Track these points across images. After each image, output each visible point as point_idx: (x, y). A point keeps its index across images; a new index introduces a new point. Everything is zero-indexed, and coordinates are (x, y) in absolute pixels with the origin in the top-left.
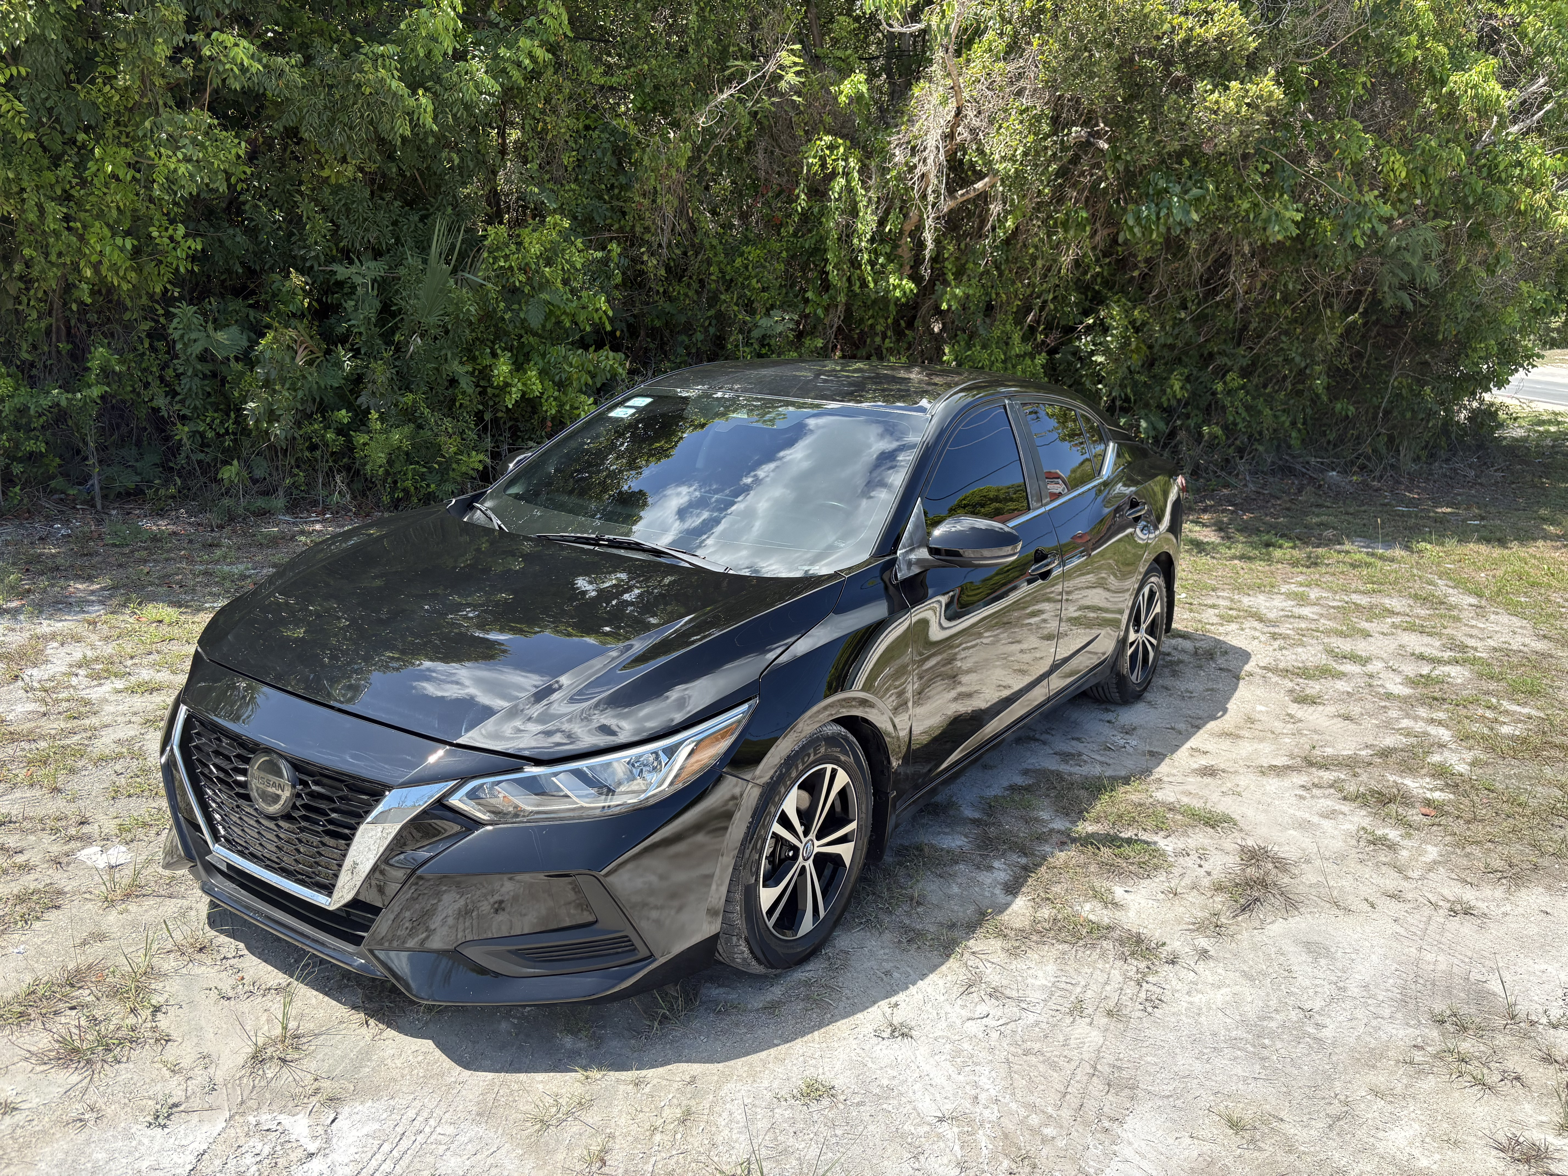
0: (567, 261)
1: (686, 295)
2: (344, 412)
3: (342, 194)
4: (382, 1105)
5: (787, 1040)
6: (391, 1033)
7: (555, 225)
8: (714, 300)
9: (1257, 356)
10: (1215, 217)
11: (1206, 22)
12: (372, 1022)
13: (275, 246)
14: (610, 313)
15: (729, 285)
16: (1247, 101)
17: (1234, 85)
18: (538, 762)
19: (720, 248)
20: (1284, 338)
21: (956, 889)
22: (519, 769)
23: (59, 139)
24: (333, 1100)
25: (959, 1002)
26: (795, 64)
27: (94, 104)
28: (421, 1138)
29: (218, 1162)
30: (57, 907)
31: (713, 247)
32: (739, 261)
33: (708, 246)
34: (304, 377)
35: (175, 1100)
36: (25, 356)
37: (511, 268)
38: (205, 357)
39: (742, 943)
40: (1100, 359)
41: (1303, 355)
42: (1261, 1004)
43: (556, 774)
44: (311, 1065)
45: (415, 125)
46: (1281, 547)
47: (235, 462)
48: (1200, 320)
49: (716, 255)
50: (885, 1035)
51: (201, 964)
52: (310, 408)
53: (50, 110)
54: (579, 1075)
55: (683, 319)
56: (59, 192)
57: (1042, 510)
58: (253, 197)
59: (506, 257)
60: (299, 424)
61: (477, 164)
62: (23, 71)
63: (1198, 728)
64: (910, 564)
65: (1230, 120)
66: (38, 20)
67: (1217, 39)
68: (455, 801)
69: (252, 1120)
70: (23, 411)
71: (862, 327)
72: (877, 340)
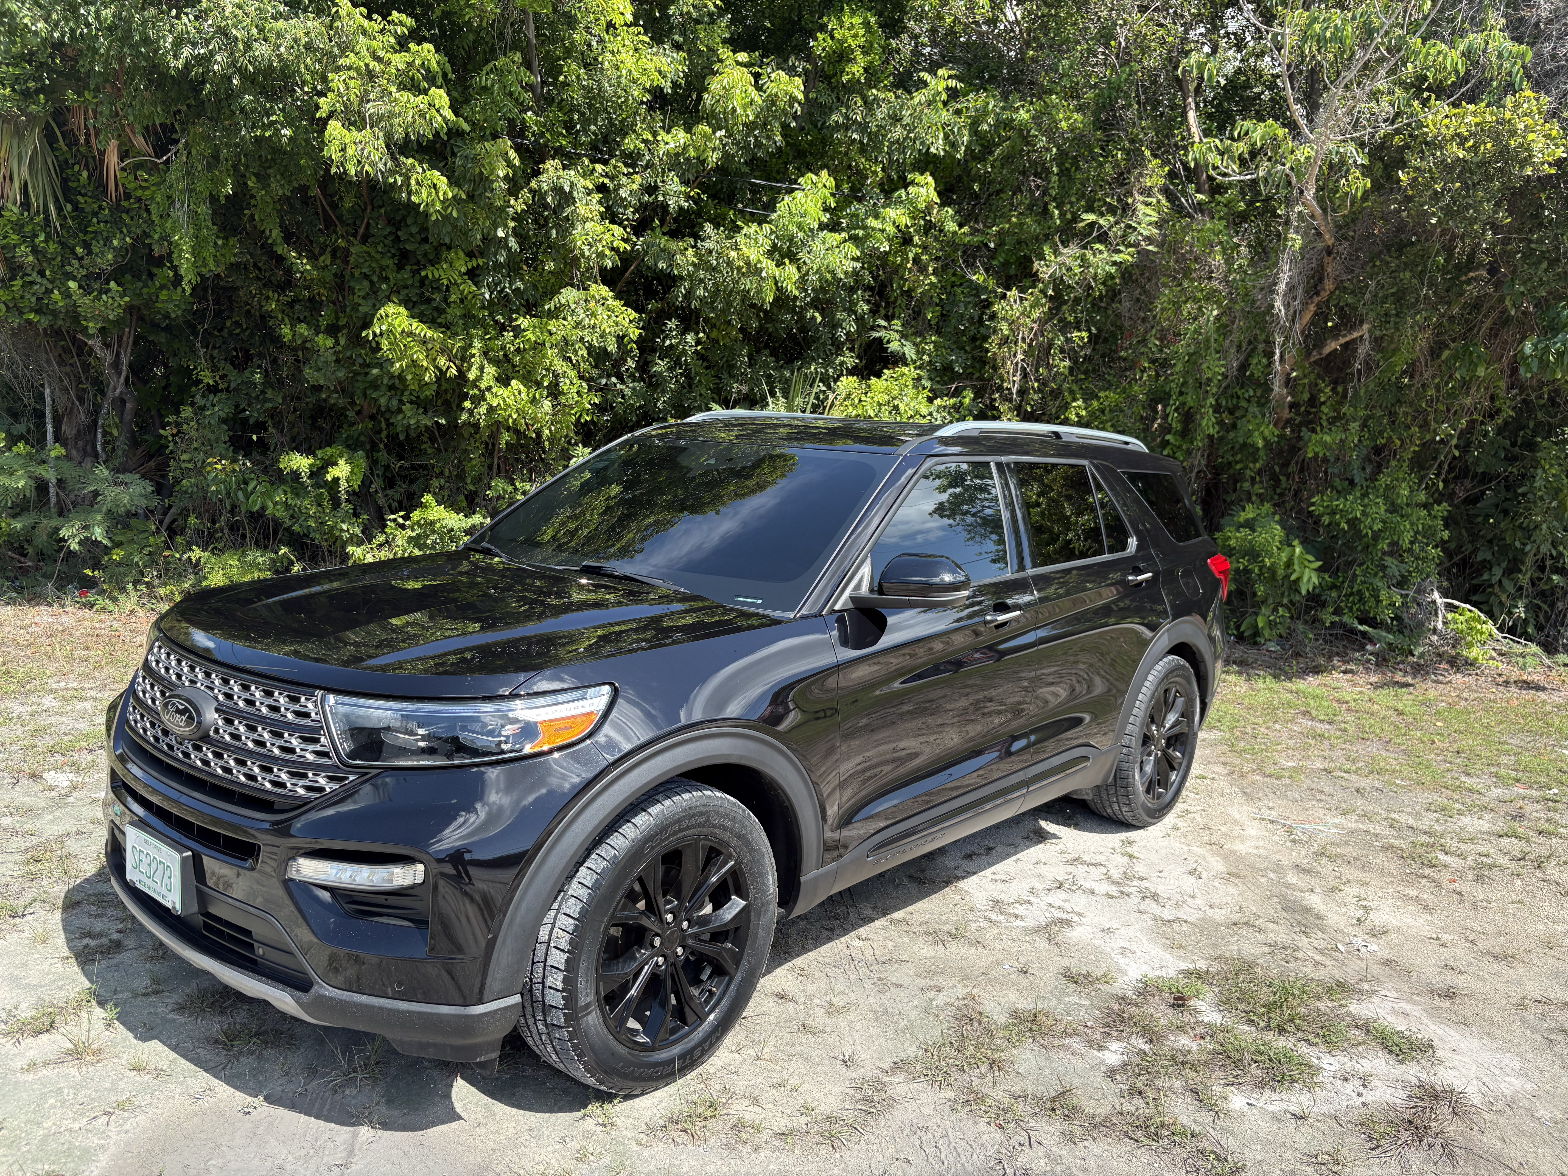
0: (911, 408)
7: (903, 375)
19: (1079, 394)
31: (1072, 392)
32: (1094, 406)
33: (1065, 391)
36: (470, 486)
45: (781, 291)
49: (1074, 400)
71: (1231, 471)
72: (1247, 485)
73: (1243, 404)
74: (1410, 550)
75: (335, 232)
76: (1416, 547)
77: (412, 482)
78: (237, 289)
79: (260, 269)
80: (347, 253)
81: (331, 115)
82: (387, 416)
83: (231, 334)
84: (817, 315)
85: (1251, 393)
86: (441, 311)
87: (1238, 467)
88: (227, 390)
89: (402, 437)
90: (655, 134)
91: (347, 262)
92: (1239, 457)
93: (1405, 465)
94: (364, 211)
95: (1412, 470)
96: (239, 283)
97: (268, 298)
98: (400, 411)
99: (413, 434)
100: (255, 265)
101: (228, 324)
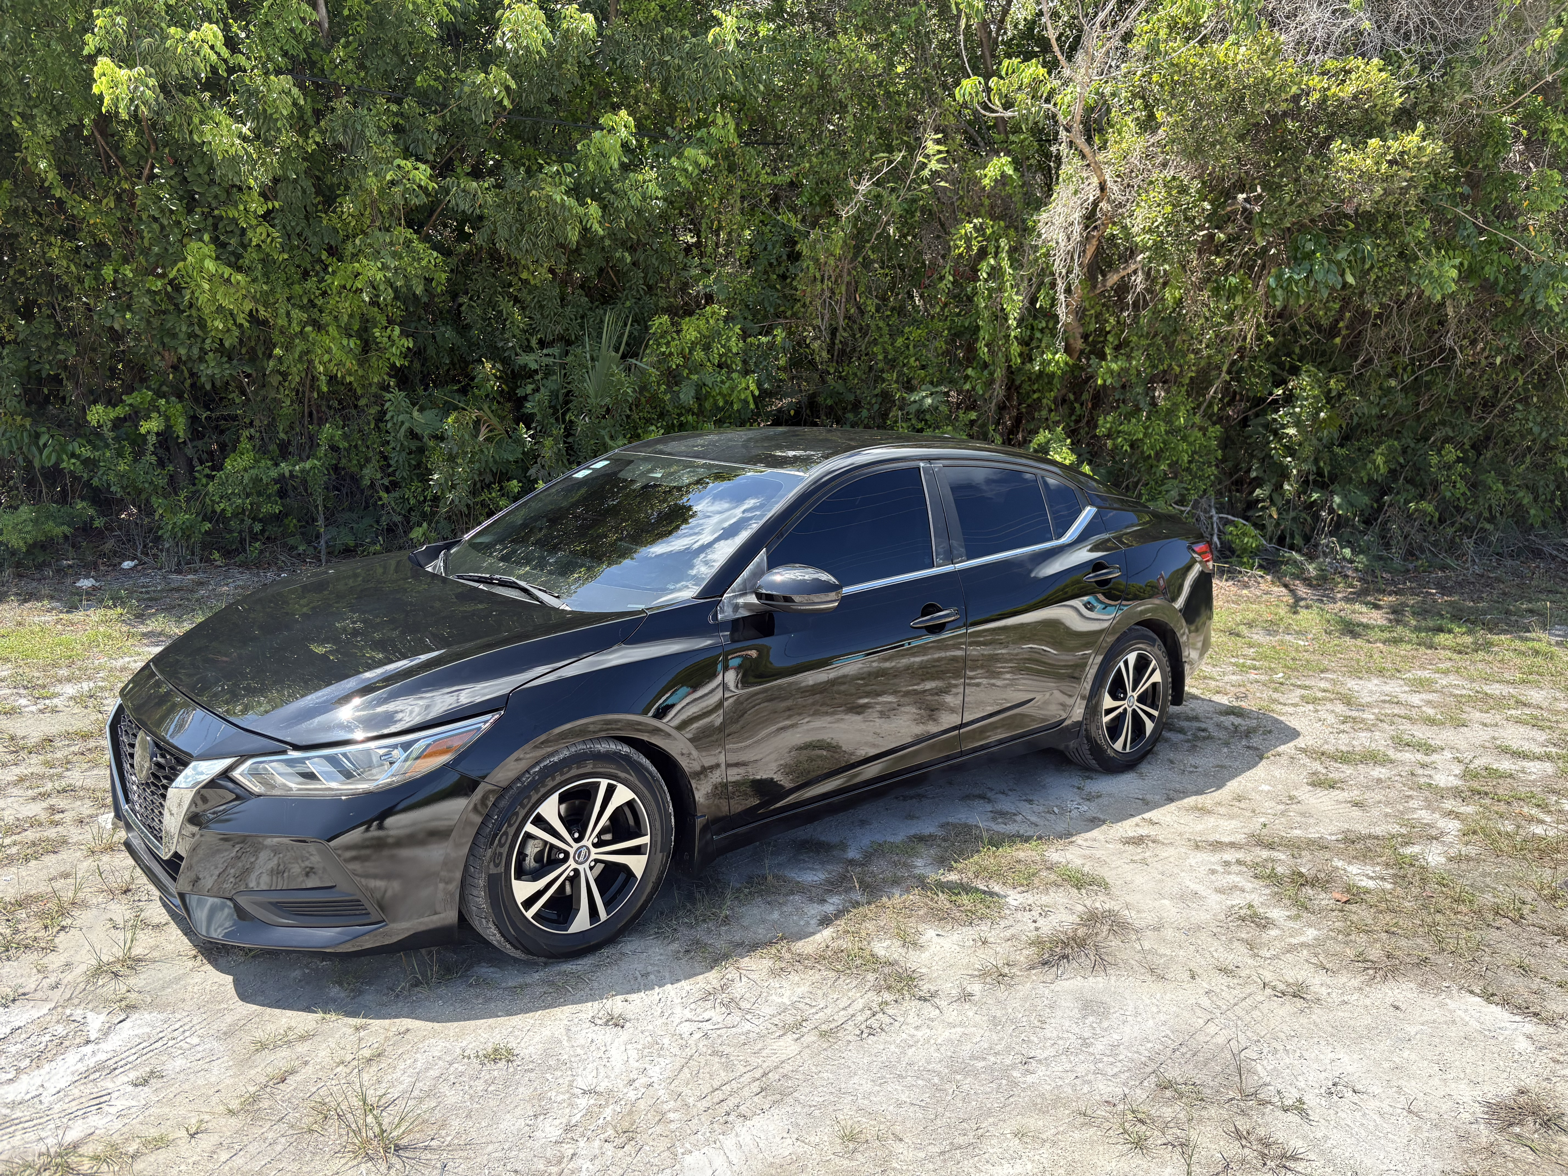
0: (723, 346)
1: (855, 374)
2: (515, 482)
3: (536, 293)
4: (161, 1017)
5: (509, 1013)
6: (209, 967)
7: (714, 313)
8: (879, 379)
9: (1491, 426)
10: (1395, 279)
11: (1344, 81)
12: (200, 957)
13: (484, 340)
14: (757, 393)
15: (892, 364)
16: (1389, 158)
17: (1374, 142)
18: (296, 748)
19: (886, 330)
20: (1519, 407)
21: (776, 915)
22: (284, 752)
23: (308, 258)
24: (131, 1008)
25: (693, 1006)
26: (940, 152)
27: (334, 229)
28: (171, 1043)
29: (24, 1036)
30: (55, 852)
31: (879, 329)
32: (900, 341)
33: (873, 327)
34: (482, 451)
35: (26, 990)
36: (282, 435)
37: (671, 354)
38: (413, 434)
39: (491, 925)
40: (1291, 431)
41: (1543, 424)
42: (986, 1046)
43: (308, 758)
44: (132, 981)
45: (586, 230)
46: (1450, 631)
47: (425, 525)
48: (1415, 388)
49: (881, 336)
50: (599, 1022)
51: (119, 902)
52: (488, 478)
53: (299, 235)
54: (319, 1015)
55: (852, 398)
56: (305, 301)
57: (949, 568)
58: (471, 299)
59: (668, 344)
60: (474, 493)
61: (662, 262)
62: (277, 204)
63: (1171, 800)
64: (736, 607)
65: (1368, 178)
66: (282, 165)
67: (1355, 97)
68: (236, 774)
69: (68, 1012)
70: (257, 480)
71: (1029, 401)
72: (1044, 413)
73: (1038, 335)
74: (1188, 469)
75: (118, 174)
76: (1193, 466)
77: (222, 432)
78: (17, 236)
79: (40, 215)
80: (133, 195)
81: (99, 51)
82: (190, 365)
83: (14, 282)
84: (627, 254)
85: (1044, 324)
86: (239, 257)
87: (1035, 396)
88: (15, 341)
89: (208, 387)
90: (448, 71)
91: (133, 205)
92: (1036, 387)
93: (1183, 389)
94: (148, 150)
95: (1189, 395)
96: (18, 229)
97: (50, 244)
98: (201, 359)
99: (218, 383)
100: (34, 210)
101: (11, 273)
